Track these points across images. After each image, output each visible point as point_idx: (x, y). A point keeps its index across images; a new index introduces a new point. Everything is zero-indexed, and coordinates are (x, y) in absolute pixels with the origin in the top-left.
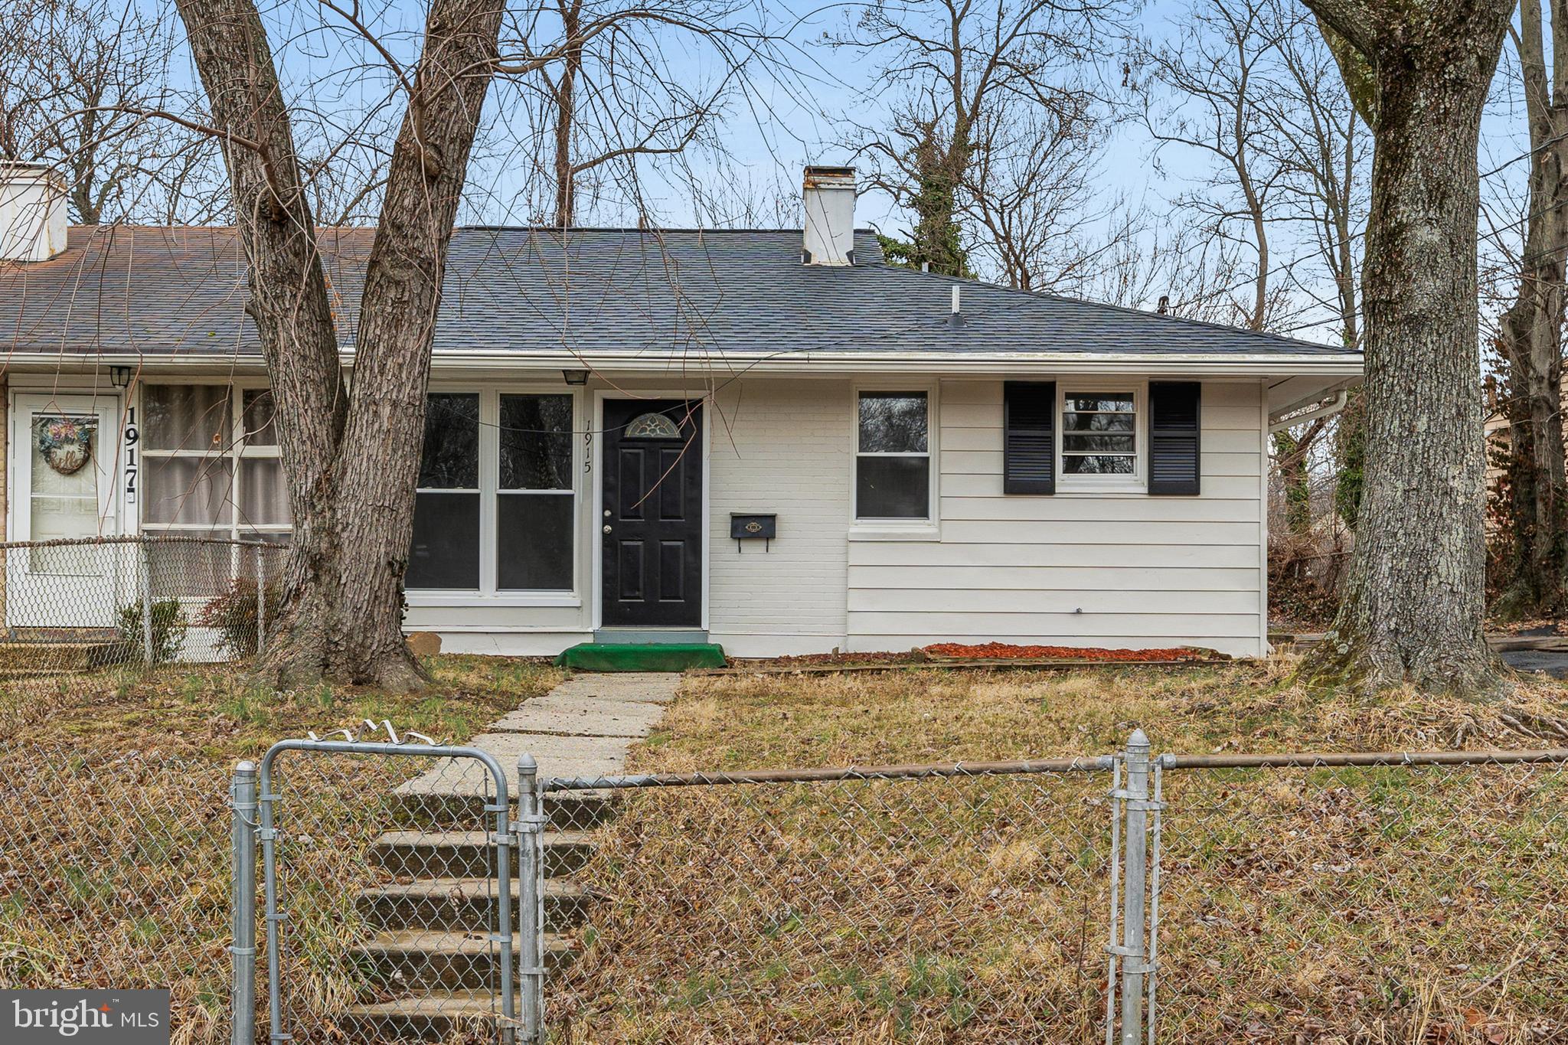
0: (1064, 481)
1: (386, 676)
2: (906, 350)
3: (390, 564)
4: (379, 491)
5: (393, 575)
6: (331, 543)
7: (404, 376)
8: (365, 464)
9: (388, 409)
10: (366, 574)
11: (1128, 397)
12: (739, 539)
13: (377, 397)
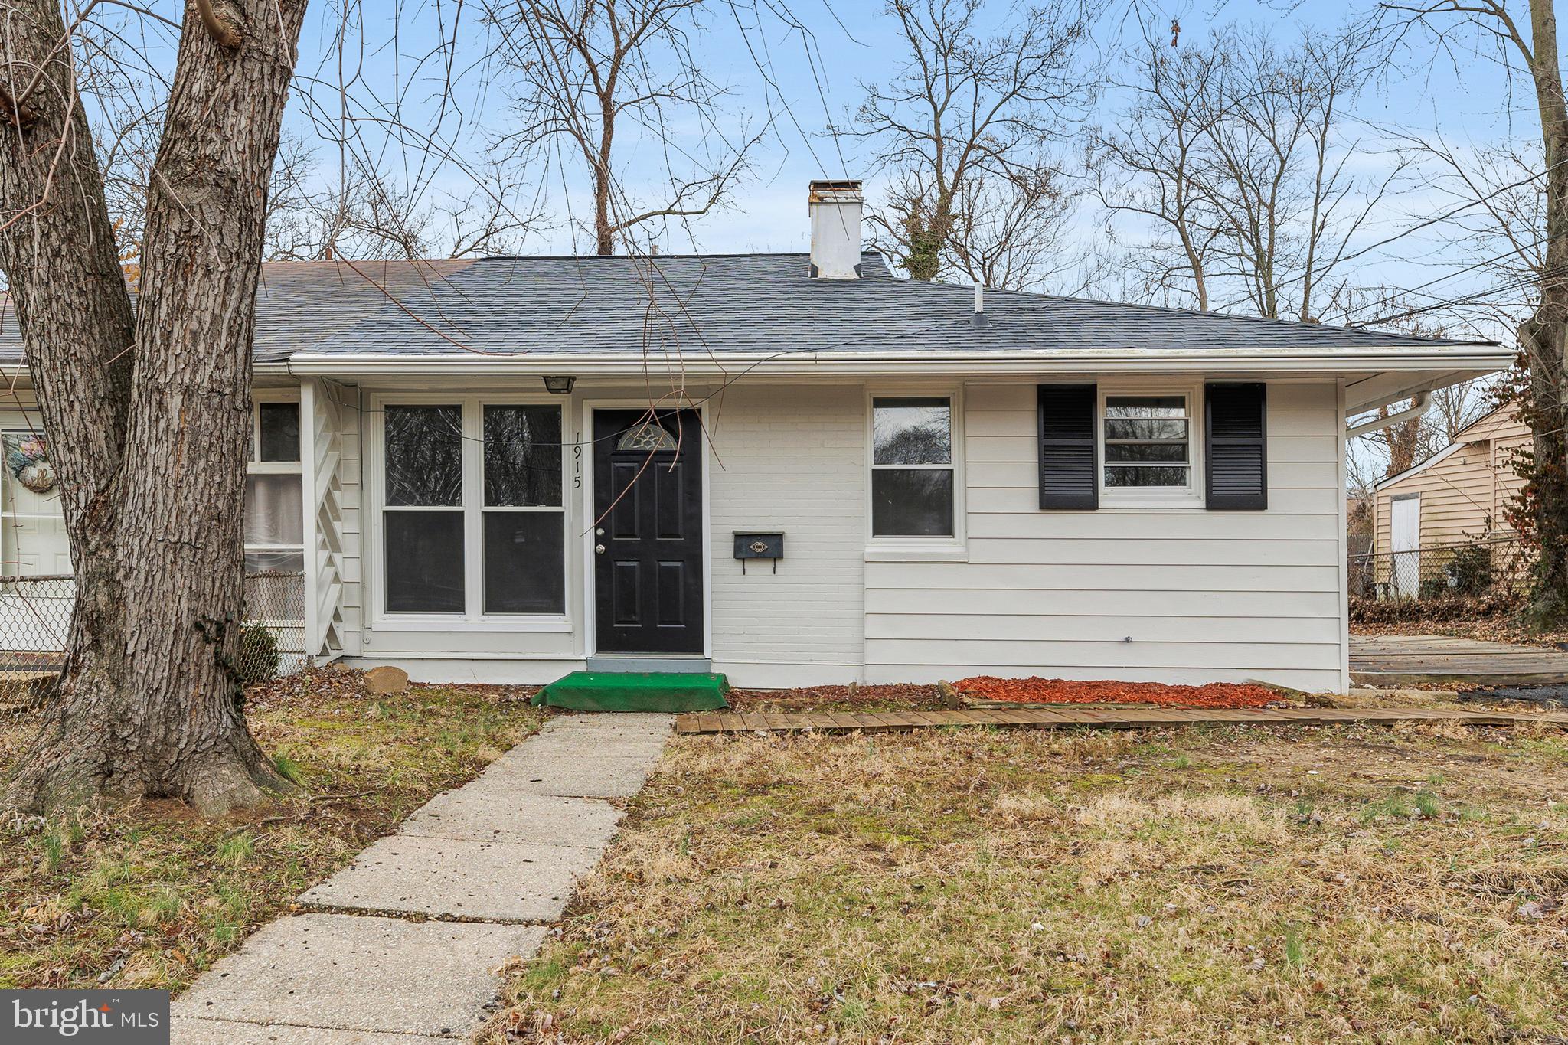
0: (1109, 496)
1: (198, 788)
2: (928, 349)
3: (198, 627)
4: (173, 520)
5: (207, 640)
6: (112, 594)
7: (201, 348)
8: (150, 481)
9: (178, 399)
10: (162, 641)
11: (1178, 402)
12: (744, 560)
13: (161, 381)
